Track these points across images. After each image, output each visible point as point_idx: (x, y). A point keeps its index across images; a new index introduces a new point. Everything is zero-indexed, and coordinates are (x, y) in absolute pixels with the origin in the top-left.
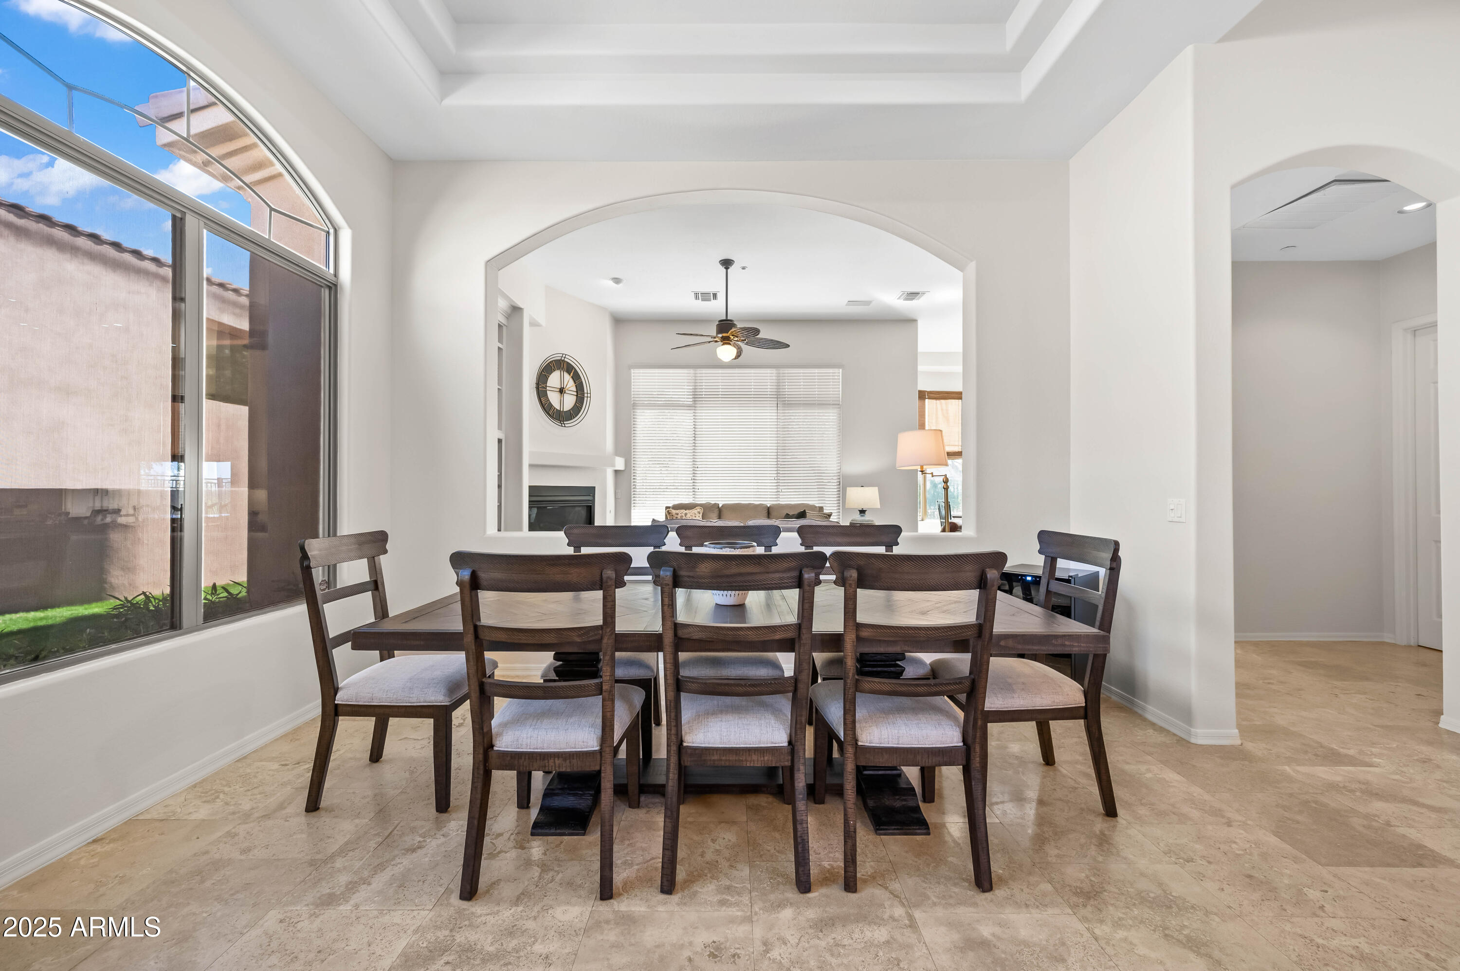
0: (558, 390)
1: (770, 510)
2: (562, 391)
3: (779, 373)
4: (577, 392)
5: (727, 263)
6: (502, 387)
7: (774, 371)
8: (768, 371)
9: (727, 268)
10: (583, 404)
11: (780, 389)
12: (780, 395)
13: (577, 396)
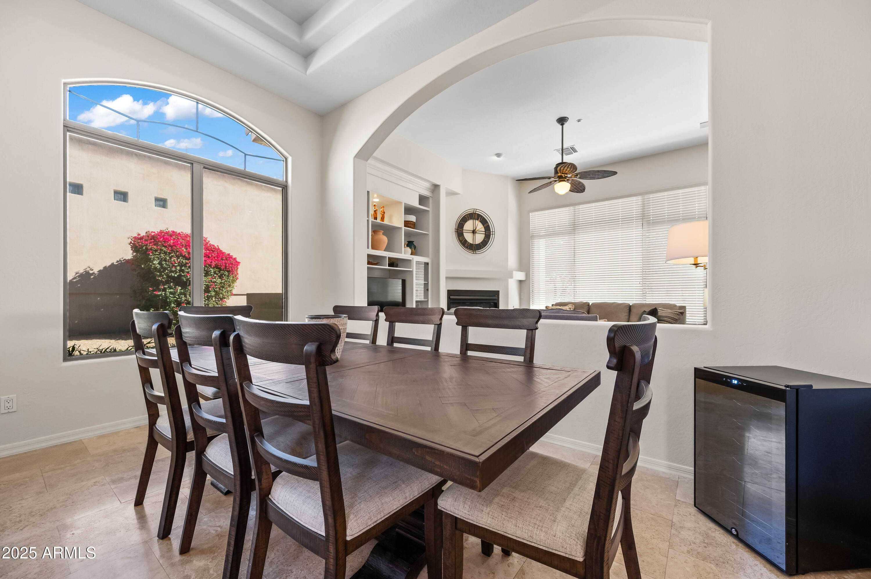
0: (472, 231)
1: (631, 308)
2: (474, 232)
3: (645, 199)
4: (485, 232)
5: (562, 121)
6: (429, 232)
7: (640, 198)
8: (634, 198)
9: (562, 125)
10: (489, 239)
11: (644, 211)
12: (644, 216)
13: (485, 234)
